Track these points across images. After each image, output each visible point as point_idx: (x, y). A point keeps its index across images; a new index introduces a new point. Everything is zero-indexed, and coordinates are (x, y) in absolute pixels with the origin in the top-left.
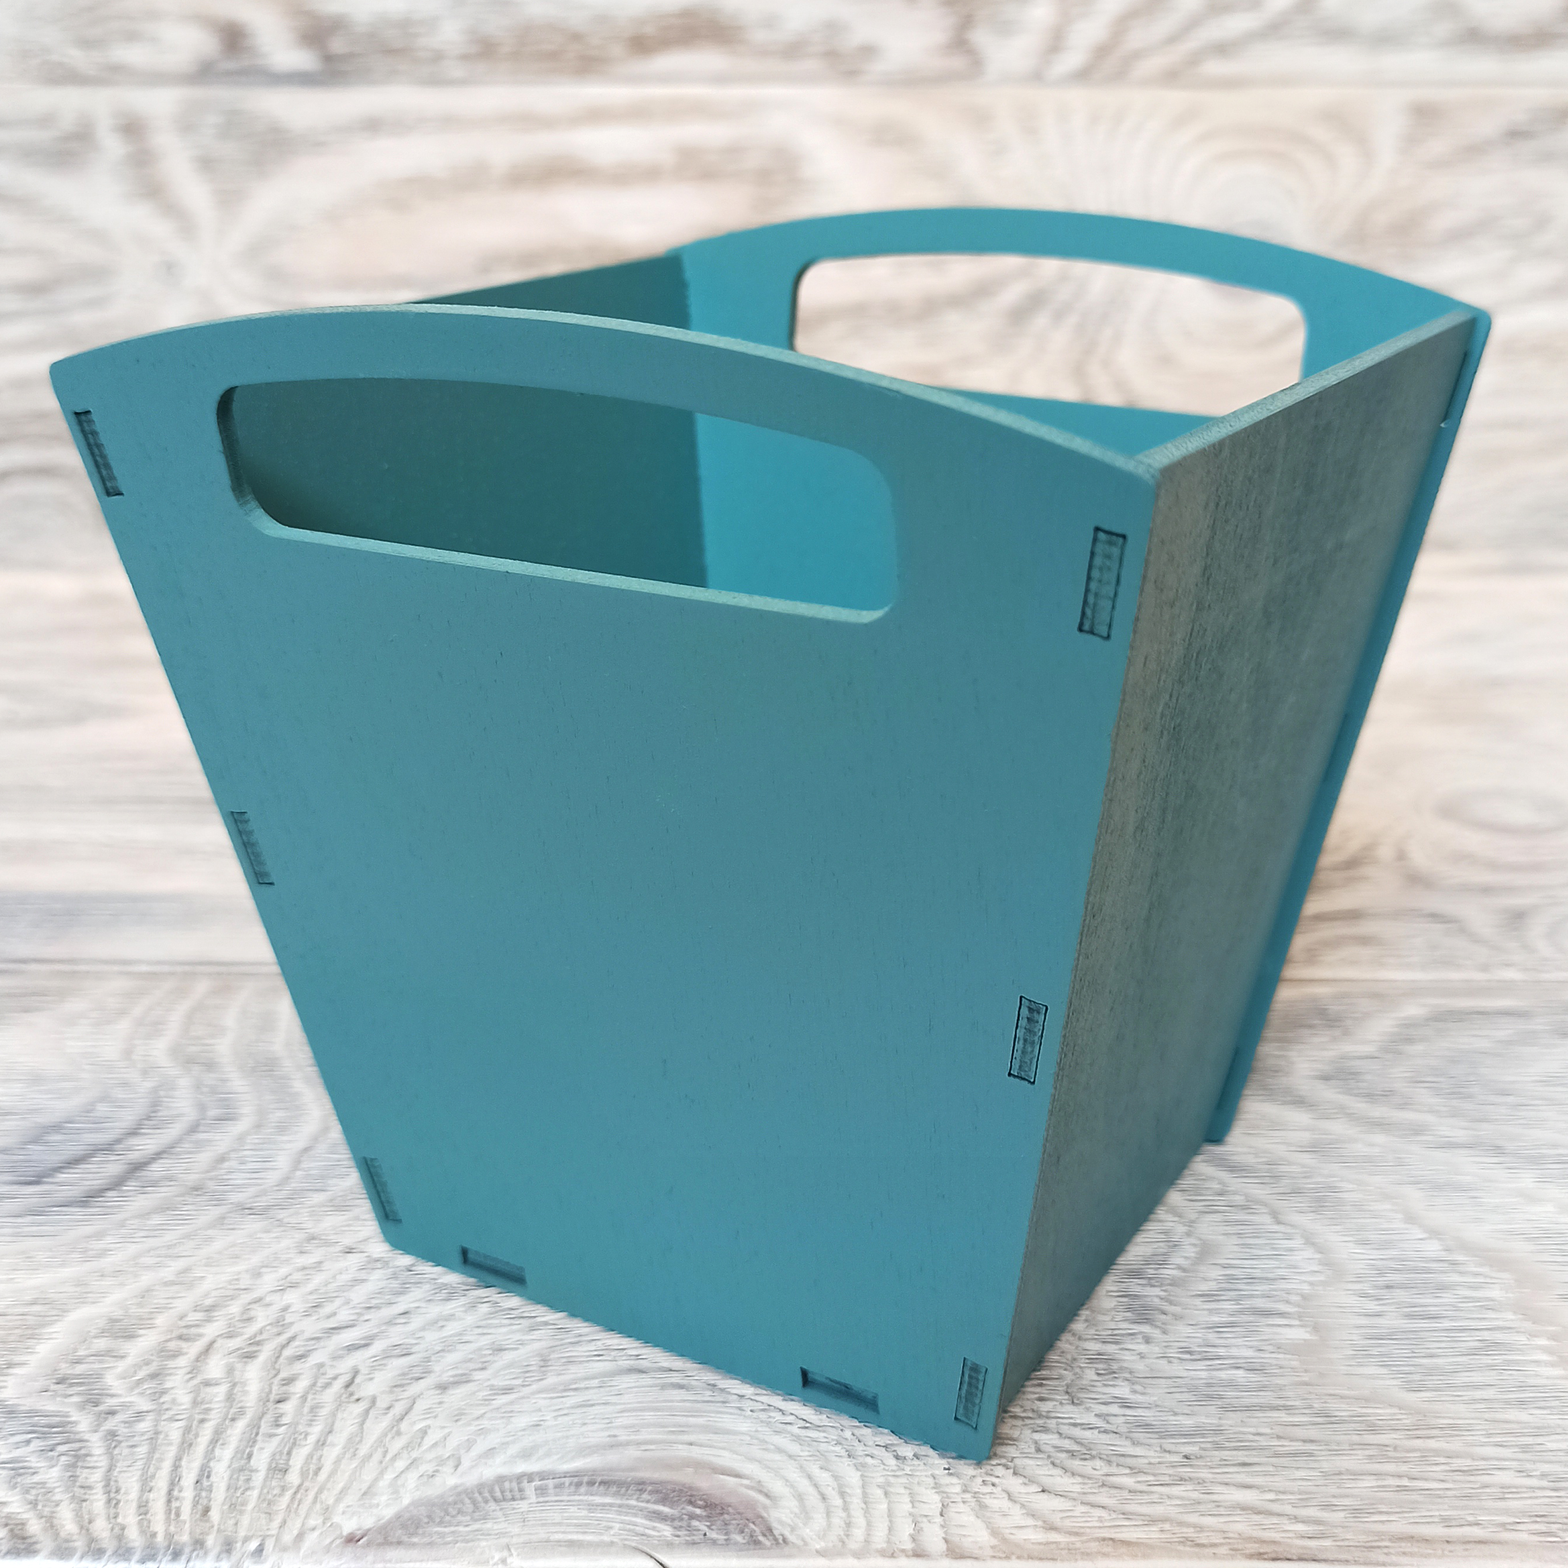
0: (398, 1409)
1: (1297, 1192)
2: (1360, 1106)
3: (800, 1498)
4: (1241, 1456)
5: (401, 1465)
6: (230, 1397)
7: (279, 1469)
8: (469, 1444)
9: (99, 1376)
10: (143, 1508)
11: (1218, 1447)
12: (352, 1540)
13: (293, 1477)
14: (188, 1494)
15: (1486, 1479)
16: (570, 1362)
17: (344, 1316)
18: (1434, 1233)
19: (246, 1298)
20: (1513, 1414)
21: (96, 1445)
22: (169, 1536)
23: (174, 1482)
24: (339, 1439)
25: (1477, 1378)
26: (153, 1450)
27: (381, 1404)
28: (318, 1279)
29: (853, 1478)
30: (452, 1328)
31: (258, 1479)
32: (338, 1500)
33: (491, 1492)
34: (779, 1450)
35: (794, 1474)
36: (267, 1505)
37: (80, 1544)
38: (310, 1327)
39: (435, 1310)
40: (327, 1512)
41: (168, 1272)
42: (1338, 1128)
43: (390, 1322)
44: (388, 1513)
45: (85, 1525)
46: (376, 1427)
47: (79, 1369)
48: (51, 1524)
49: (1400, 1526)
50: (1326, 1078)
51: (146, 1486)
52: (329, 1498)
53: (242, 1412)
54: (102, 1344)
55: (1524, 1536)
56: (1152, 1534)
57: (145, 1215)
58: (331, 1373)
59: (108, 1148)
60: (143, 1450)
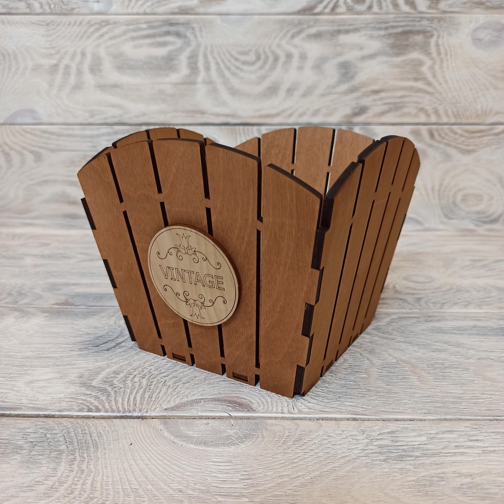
0: (175, 387)
1: (366, 350)
2: (381, 334)
3: (258, 403)
4: (350, 397)
5: (175, 397)
6: (140, 385)
7: (150, 397)
8: (190, 393)
9: (112, 381)
10: (122, 404)
11: (346, 395)
12: (166, 409)
13: (153, 399)
14: (132, 402)
15: (402, 401)
16: (210, 379)
17: (163, 371)
18: (395, 358)
19: (143, 367)
20: (409, 390)
21: (112, 393)
22: (128, 409)
23: (129, 399)
24: (163, 392)
25: (402, 384)
26: (124, 394)
27: (171, 386)
28: (157, 364)
29: (269, 400)
30: (186, 373)
31: (146, 399)
32: (162, 403)
33: (194, 401)
34: (254, 395)
35: (257, 399)
36: (148, 404)
37: (110, 410)
38: (156, 373)
39: (182, 370)
40: (160, 405)
41: (126, 363)
42: (376, 338)
43: (173, 372)
44: (173, 405)
45: (111, 407)
46: (170, 390)
47: (108, 380)
48: (104, 406)
49: (383, 409)
50: (374, 329)
51: (123, 400)
52: (161, 402)
53: (142, 387)
54: (113, 375)
55: (409, 411)
56: (331, 410)
57: (121, 353)
58: (160, 381)
59: (112, 340)
60: (122, 394)
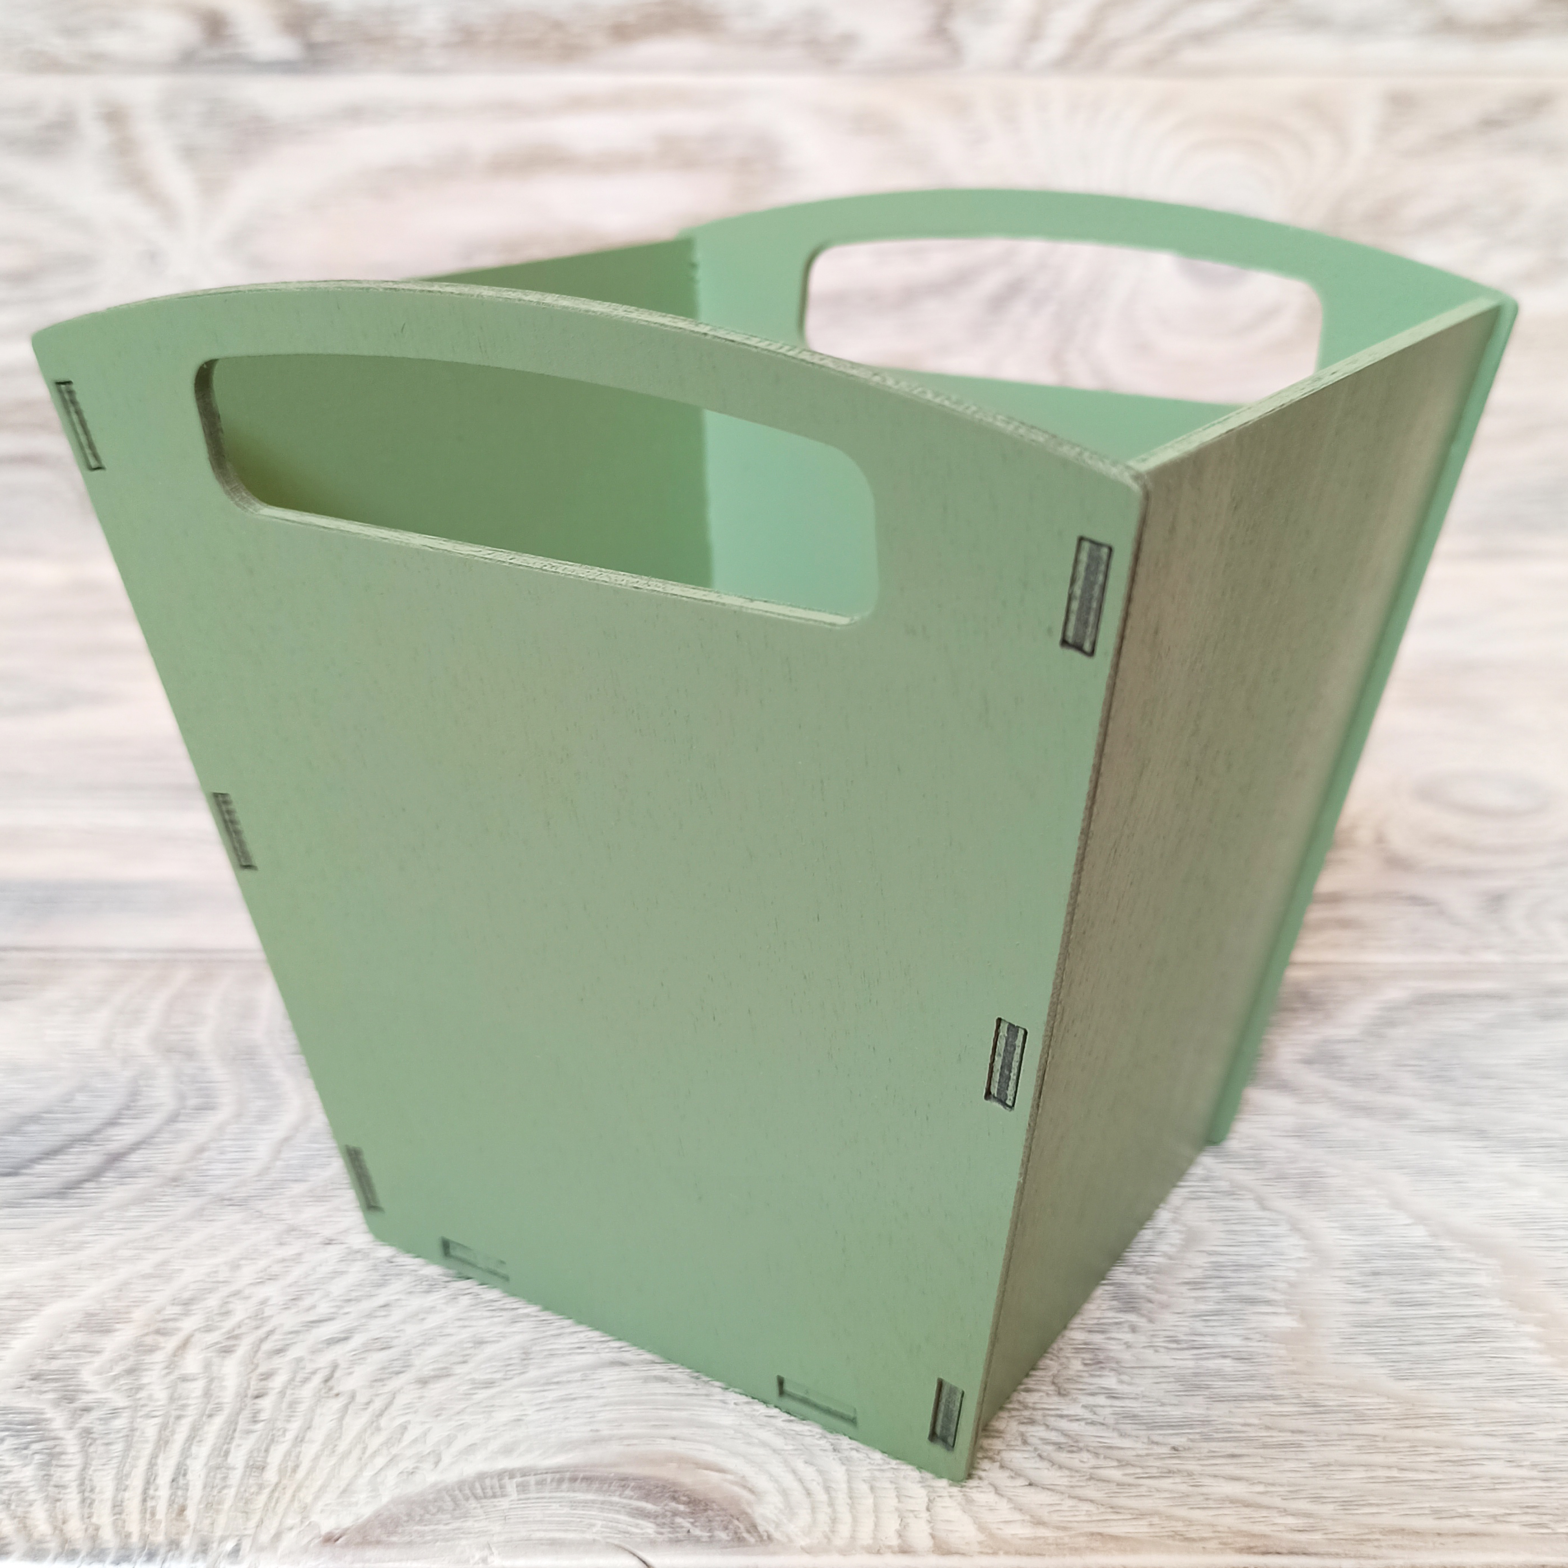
0: (378, 1404)
1: (1282, 1177)
2: (1342, 1090)
3: (784, 1493)
4: (1230, 1448)
5: (380, 1461)
6: (207, 1394)
7: (256, 1467)
8: (450, 1440)
9: (73, 1372)
10: (118, 1508)
11: (1207, 1439)
12: (330, 1539)
13: (271, 1476)
14: (163, 1492)
15: (1476, 1470)
16: (552, 1355)
17: (324, 1309)
18: (1421, 1219)
19: (225, 1291)
20: (1503, 1403)
21: (71, 1443)
22: (144, 1537)
23: (149, 1481)
24: (318, 1435)
25: (1464, 1366)
26: (128, 1448)
27: (361, 1399)
28: (297, 1272)
29: (838, 1473)
30: (433, 1321)
31: (235, 1477)
32: (317, 1498)
33: (472, 1488)
34: (764, 1444)
35: (777, 1468)
36: (244, 1504)
37: (53, 1545)
38: (289, 1320)
39: (416, 1303)
40: (305, 1510)
41: (146, 1265)
42: (1322, 1112)
43: (370, 1315)
44: (367, 1511)
45: (59, 1525)
46: (355, 1424)
47: (55, 1365)
48: (24, 1526)
49: (1390, 1519)
50: (1308, 1062)
51: (121, 1485)
52: (307, 1496)
53: (219, 1408)
54: (78, 1339)
55: (1516, 1528)
56: (1140, 1528)
57: (123, 1206)
58: (310, 1367)
59: (86, 1139)
60: (118, 1447)
